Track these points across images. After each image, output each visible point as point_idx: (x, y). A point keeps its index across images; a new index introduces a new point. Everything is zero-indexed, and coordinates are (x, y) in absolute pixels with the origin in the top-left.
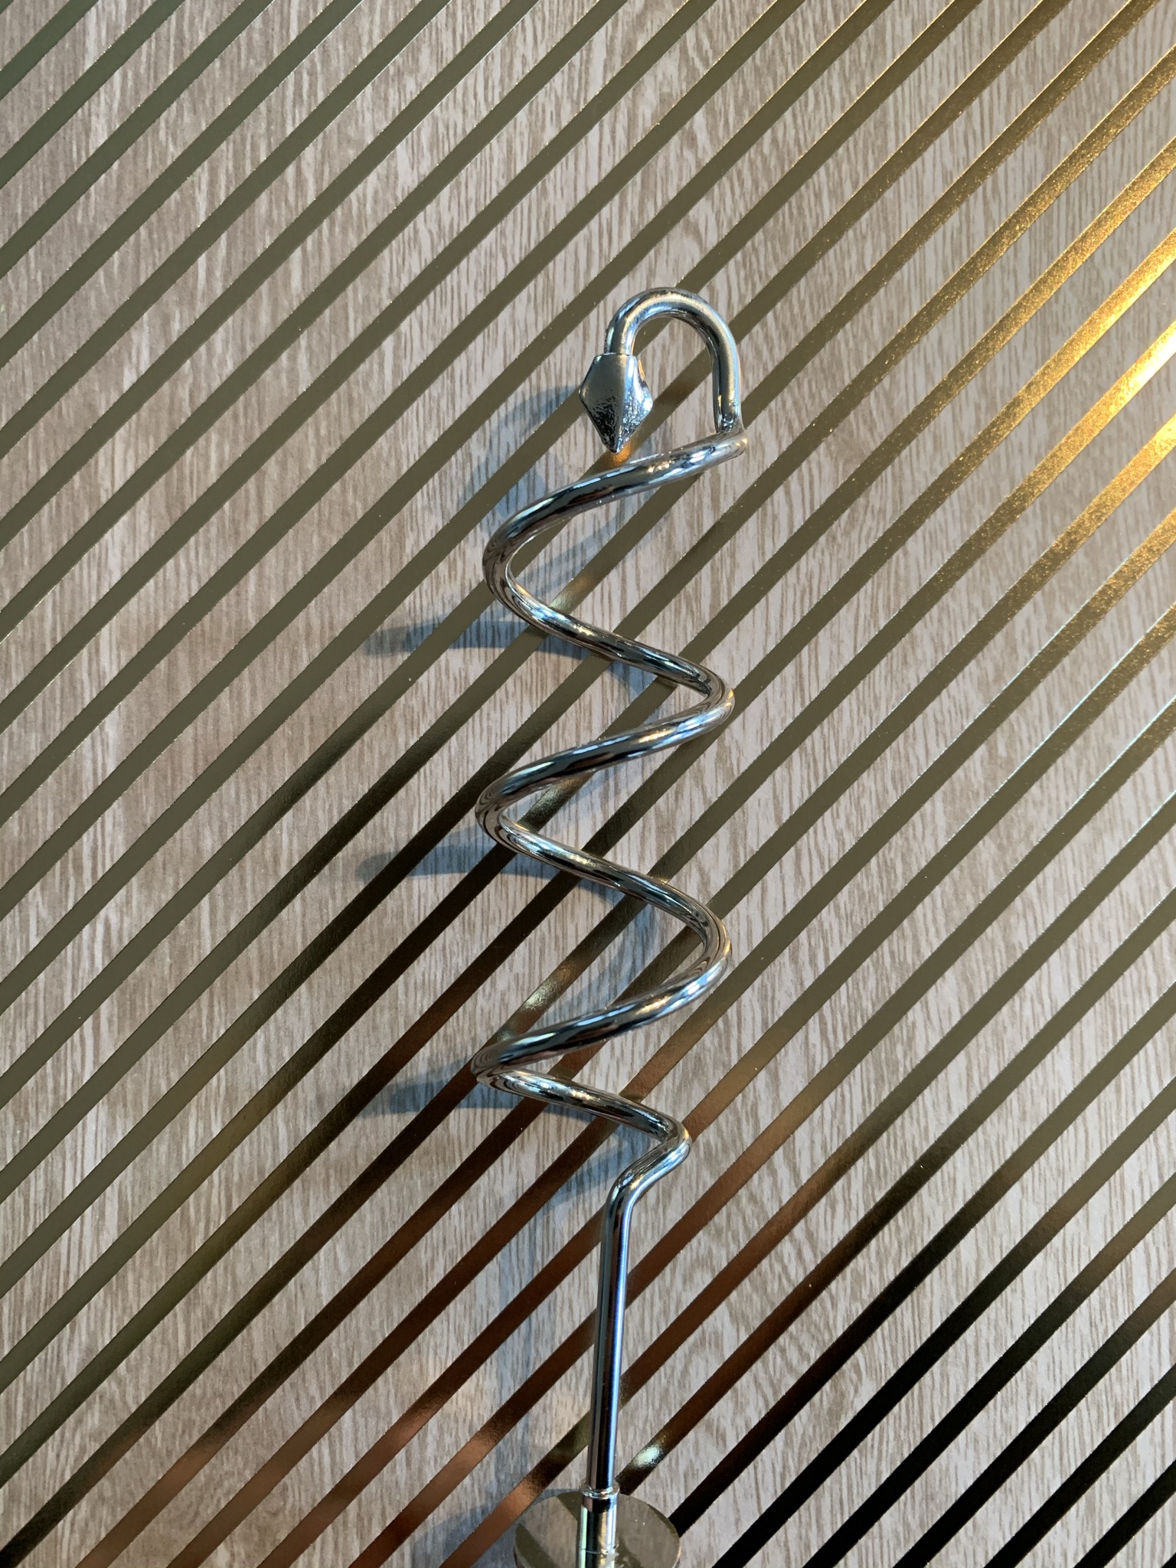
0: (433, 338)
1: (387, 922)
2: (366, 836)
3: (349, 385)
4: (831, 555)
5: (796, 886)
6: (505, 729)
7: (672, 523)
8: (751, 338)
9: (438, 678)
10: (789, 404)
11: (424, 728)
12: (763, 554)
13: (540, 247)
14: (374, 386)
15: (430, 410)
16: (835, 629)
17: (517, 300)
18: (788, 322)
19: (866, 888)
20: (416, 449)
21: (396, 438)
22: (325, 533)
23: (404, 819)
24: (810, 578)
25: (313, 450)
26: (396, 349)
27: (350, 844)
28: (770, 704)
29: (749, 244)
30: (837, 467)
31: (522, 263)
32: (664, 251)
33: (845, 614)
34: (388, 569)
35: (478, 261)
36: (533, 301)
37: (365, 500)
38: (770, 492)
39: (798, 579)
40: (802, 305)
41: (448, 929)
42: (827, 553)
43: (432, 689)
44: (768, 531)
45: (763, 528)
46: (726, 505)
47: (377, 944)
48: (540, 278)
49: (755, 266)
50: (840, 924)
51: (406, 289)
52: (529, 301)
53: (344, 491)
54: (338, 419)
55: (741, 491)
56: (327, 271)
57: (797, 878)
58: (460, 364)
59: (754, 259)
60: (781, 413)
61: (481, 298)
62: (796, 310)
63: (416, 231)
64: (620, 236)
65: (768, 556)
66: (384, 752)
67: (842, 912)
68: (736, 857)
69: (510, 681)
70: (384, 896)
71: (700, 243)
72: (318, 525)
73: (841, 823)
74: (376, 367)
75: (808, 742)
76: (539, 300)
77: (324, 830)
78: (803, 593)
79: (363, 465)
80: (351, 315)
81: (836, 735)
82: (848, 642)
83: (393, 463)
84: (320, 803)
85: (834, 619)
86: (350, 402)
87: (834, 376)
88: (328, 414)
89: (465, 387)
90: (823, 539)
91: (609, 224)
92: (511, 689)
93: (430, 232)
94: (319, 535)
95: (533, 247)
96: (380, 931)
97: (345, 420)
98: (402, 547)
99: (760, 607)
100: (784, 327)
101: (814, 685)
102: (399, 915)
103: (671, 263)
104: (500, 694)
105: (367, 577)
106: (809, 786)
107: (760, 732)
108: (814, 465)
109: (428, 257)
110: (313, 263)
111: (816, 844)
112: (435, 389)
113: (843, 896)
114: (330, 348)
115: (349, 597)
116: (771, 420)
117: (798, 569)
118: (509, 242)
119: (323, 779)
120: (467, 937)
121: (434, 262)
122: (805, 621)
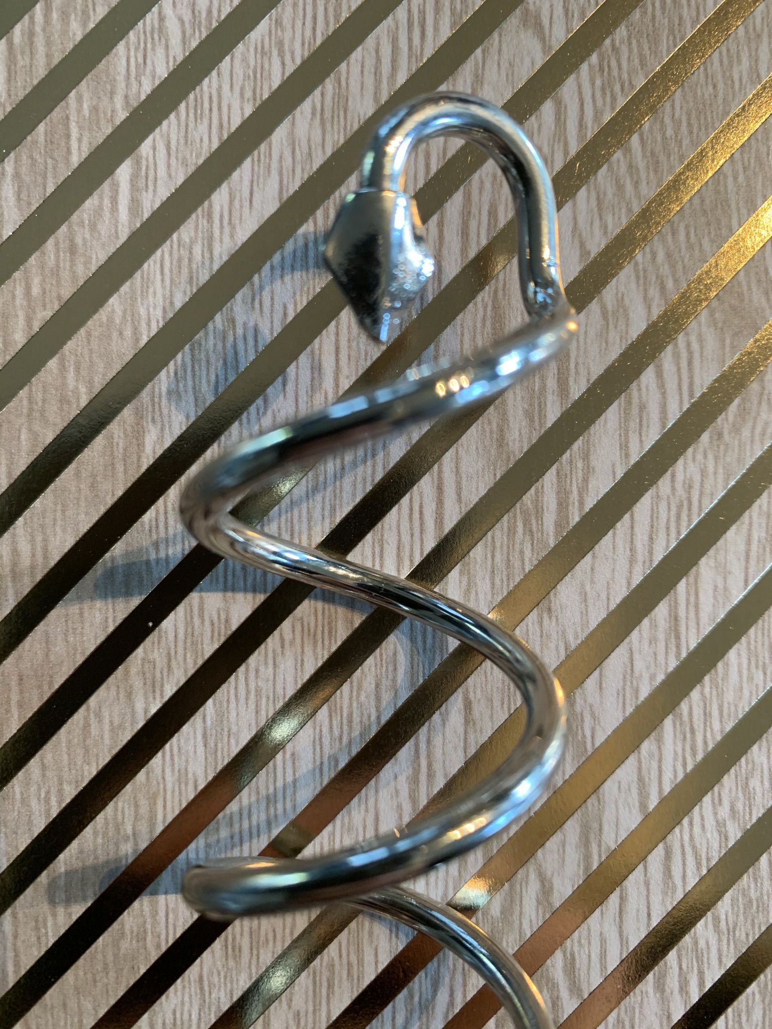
0: (185, 163)
1: (125, 945)
2: (95, 833)
3: (70, 227)
4: (716, 458)
5: (665, 893)
6: (280, 691)
7: (505, 414)
8: (610, 168)
9: (189, 623)
10: (661, 256)
11: (169, 691)
12: (627, 455)
13: (329, 42)
14: (104, 228)
15: (180, 260)
16: (721, 558)
17: (298, 112)
18: (659, 148)
19: (753, 894)
20: (159, 313)
21: (133, 299)
22: (36, 427)
23: (144, 810)
24: (689, 487)
25: (21, 315)
26: (134, 178)
27: (75, 844)
28: (636, 656)
29: (608, 42)
30: (723, 341)
31: (304, 63)
32: (494, 50)
33: (733, 537)
34: (121, 476)
35: (245, 60)
36: (319, 114)
37: (91, 382)
38: (637, 373)
39: (673, 489)
40: (677, 124)
41: (206, 955)
42: (710, 456)
43: (181, 636)
44: (633, 425)
45: (627, 420)
46: (577, 390)
47: (112, 974)
48: (329, 84)
49: (615, 73)
50: (720, 940)
51: (149, 97)
52: (314, 113)
53: (63, 368)
54: (56, 272)
55: (597, 370)
56: (41, 72)
57: (665, 883)
58: (220, 198)
59: (614, 63)
60: (650, 268)
61: (249, 111)
62: (670, 132)
63: (162, 19)
64: (436, 29)
65: (634, 458)
66: (116, 722)
67: (723, 924)
68: (587, 857)
69: (286, 625)
70: (121, 913)
71: (543, 39)
72: (29, 415)
73: (724, 811)
74: (107, 202)
75: (684, 706)
76: (328, 114)
77: (40, 825)
78: (680, 507)
79: (89, 335)
80: (74, 131)
81: (720, 696)
82: (737, 573)
83: (128, 333)
84: (33, 789)
85: (720, 543)
86: (73, 250)
87: (718, 221)
88: (42, 267)
89: (227, 229)
90: (705, 437)
91: (422, 13)
92: (288, 636)
93: (182, 21)
94: (30, 430)
95: (319, 41)
96: (116, 956)
97: (65, 275)
98: (141, 445)
99: (622, 527)
100: (653, 153)
101: (693, 630)
102: (141, 937)
103: (504, 66)
104: (272, 642)
105: (93, 486)
106: (685, 764)
107: (621, 694)
108: (693, 338)
109: (178, 54)
110: (22, 61)
111: (692, 838)
112: (186, 232)
113: (724, 906)
114: (45, 178)
115: (69, 513)
116: (638, 278)
117: (673, 476)
118: (288, 35)
119: (37, 757)
120: (231, 963)
121: (186, 60)
122: (682, 544)
